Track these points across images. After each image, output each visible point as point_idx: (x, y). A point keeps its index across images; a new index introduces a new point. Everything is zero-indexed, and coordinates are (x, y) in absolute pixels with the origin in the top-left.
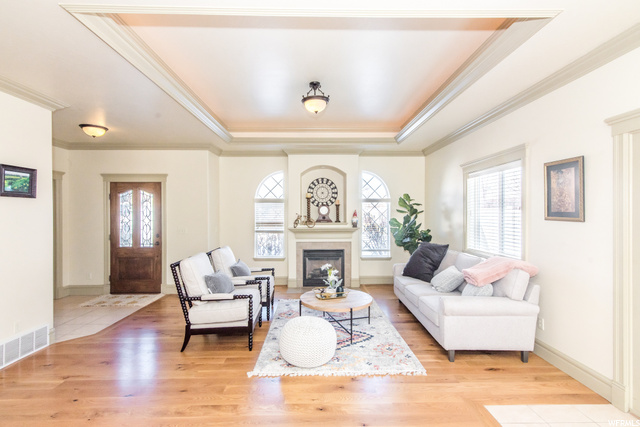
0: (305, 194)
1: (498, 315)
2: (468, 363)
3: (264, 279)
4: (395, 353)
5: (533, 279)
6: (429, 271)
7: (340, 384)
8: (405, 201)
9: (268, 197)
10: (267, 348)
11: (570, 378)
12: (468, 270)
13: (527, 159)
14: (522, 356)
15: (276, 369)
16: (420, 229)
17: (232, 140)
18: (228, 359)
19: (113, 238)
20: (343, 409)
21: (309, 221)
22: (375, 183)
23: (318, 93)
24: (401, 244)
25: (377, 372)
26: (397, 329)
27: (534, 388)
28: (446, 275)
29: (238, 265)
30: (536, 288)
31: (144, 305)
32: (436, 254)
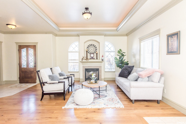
0: (86, 49)
1: (150, 88)
2: (139, 104)
3: (70, 77)
4: (114, 101)
5: (162, 75)
6: (127, 75)
7: (94, 111)
8: (120, 51)
9: (73, 51)
10: (70, 99)
11: (174, 108)
12: (140, 73)
13: (161, 34)
14: (158, 102)
15: (73, 106)
16: (125, 61)
17: (60, 30)
18: (56, 103)
19: (20, 65)
20: (94, 118)
21: (87, 59)
22: (110, 46)
23: (88, 11)
24: (118, 66)
25: (107, 107)
26: (116, 94)
27: (161, 112)
28: (133, 75)
29: (62, 73)
30: (163, 78)
31: (30, 87)
32: (130, 69)
